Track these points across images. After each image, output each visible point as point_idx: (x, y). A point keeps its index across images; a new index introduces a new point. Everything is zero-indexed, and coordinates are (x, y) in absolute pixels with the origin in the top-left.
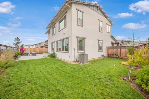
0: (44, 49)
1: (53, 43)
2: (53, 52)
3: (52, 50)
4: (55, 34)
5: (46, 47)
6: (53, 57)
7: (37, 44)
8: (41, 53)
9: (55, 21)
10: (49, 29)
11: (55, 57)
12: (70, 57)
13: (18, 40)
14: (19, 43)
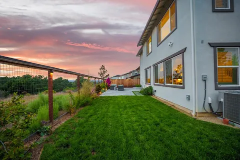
0: (134, 81)
2: (148, 86)
3: (147, 82)
4: (152, 52)
5: (138, 77)
6: (149, 95)
7: (126, 74)
8: (131, 86)
9: (151, 28)
10: (141, 46)
11: (152, 95)
12: (189, 98)
13: (104, 69)
14: (104, 72)
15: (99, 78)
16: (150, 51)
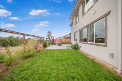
0: (68, 40)
1: (76, 33)
2: (75, 43)
3: (75, 41)
4: (78, 22)
5: (70, 38)
6: (76, 49)
7: (64, 37)
8: (66, 43)
9: (78, 6)
11: (78, 49)
12: (112, 56)
13: (50, 33)
14: (50, 35)
15: (47, 38)
16: (77, 21)
